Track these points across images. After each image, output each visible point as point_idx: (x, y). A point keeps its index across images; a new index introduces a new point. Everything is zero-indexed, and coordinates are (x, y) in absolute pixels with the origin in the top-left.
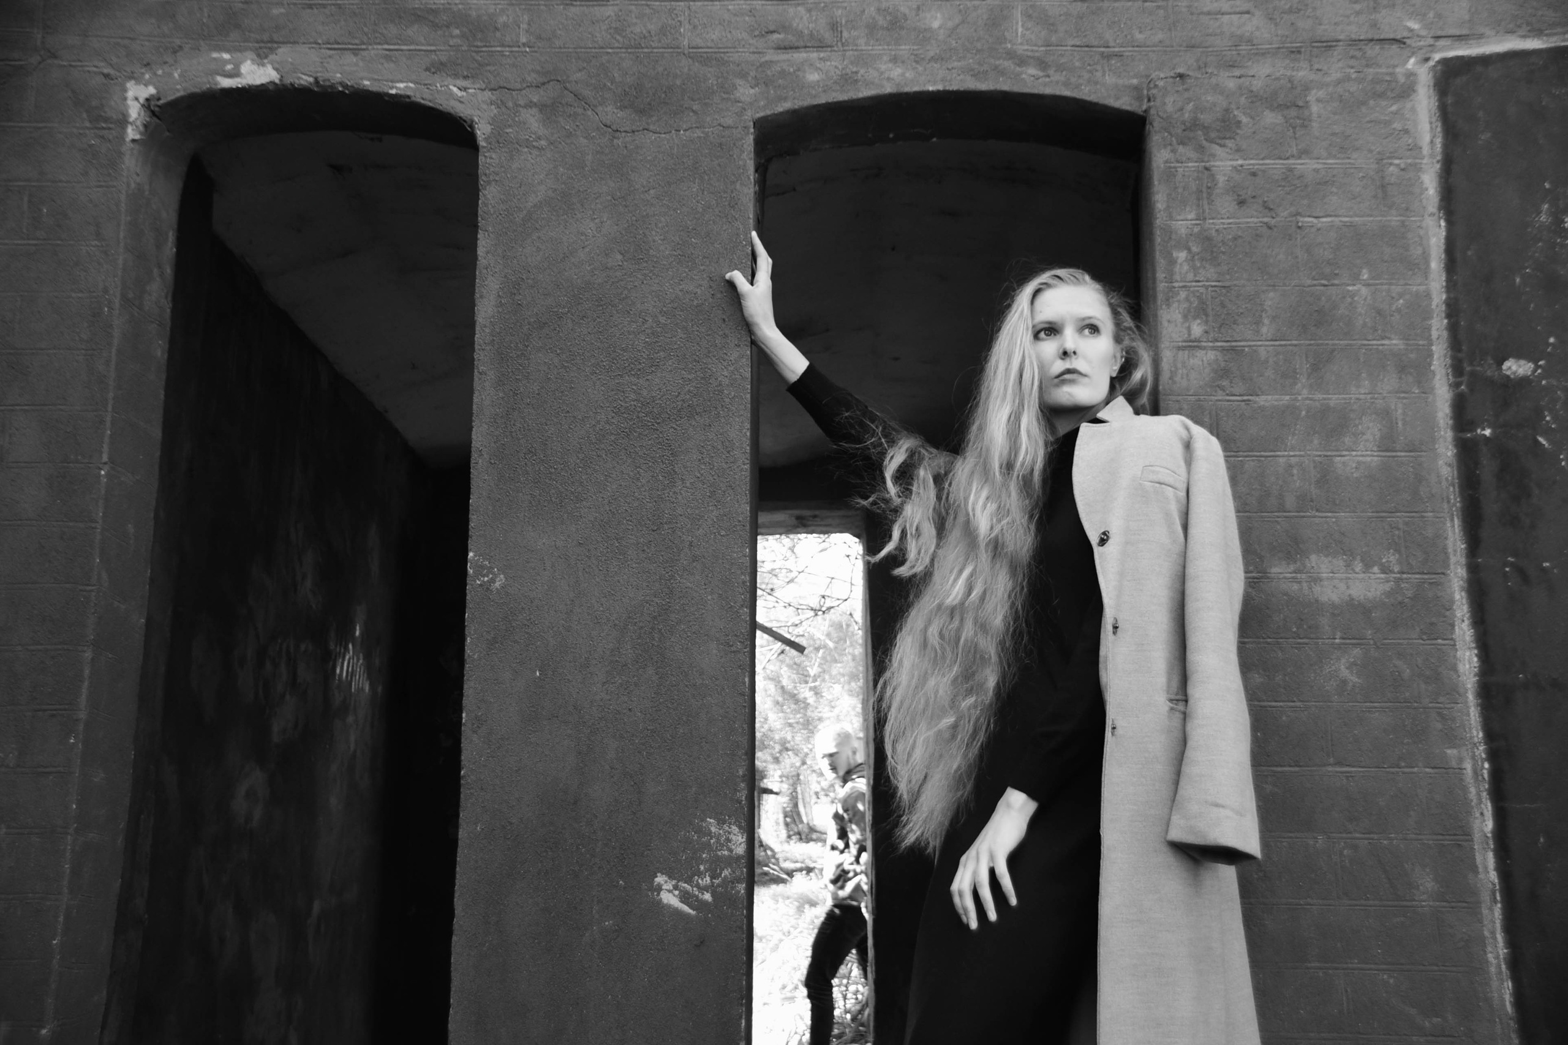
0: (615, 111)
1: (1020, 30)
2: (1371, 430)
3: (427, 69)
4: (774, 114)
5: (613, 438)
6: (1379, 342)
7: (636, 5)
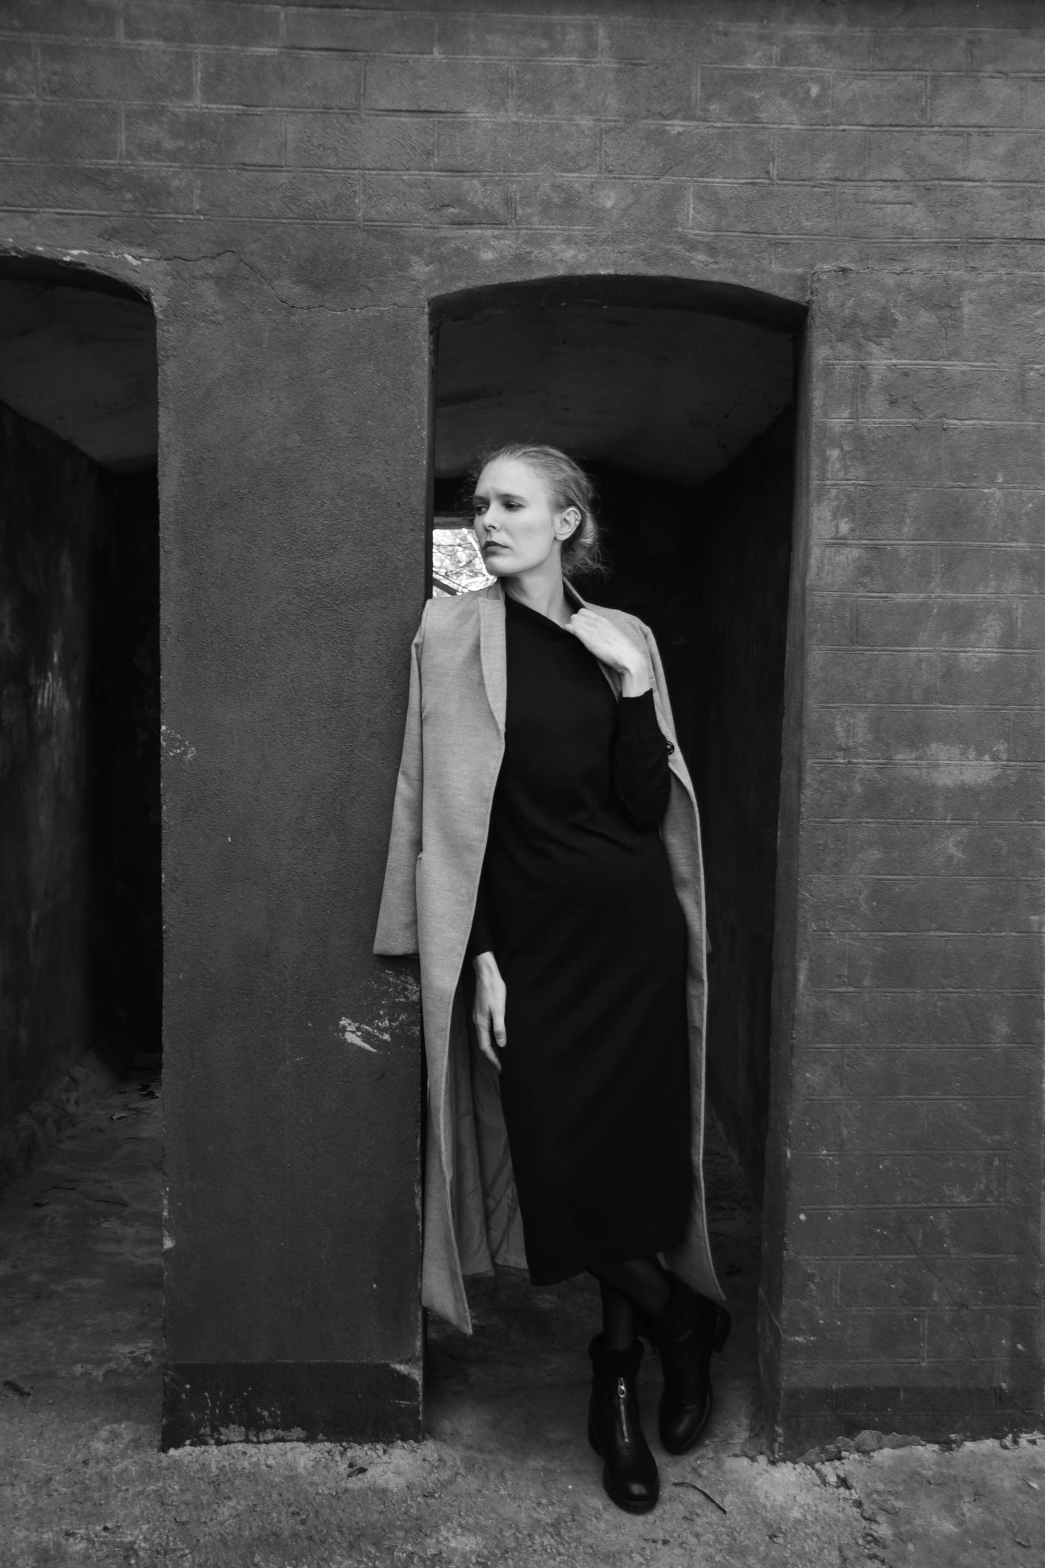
0: (291, 285)
1: (691, 212)
2: (993, 627)
3: (101, 236)
4: (449, 294)
5: (294, 618)
6: (1008, 544)
7: (310, 172)
